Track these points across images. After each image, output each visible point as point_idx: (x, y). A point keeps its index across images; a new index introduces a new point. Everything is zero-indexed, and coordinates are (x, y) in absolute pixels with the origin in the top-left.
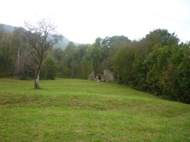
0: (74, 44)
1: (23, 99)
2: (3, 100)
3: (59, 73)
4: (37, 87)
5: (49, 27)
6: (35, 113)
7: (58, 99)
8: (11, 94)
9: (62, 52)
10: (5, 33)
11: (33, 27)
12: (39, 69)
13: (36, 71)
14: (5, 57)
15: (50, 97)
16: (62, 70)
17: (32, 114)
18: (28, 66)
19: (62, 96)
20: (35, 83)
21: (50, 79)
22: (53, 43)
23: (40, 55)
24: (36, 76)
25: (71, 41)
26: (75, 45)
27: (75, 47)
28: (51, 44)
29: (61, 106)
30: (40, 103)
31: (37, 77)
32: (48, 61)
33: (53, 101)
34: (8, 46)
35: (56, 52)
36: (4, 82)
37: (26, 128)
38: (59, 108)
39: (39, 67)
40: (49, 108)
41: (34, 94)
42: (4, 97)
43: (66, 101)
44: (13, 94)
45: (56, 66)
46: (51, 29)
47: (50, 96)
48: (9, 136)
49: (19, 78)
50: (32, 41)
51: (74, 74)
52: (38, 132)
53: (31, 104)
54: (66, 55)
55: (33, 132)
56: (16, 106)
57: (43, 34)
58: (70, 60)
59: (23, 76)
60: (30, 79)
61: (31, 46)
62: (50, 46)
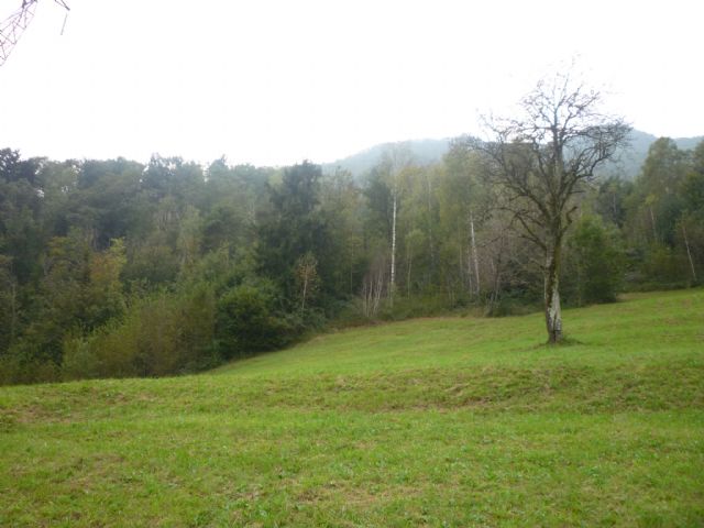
0: (675, 147)
1: (521, 386)
2: (458, 390)
3: (632, 276)
4: (555, 337)
5: (565, 106)
6: (579, 434)
7: (655, 379)
8: (479, 367)
9: (629, 190)
10: (419, 166)
11: (509, 124)
12: (553, 268)
13: (546, 280)
14: (431, 246)
15: (619, 372)
16: (640, 261)
17: (568, 438)
18: (511, 264)
19: (673, 366)
20: (548, 323)
21: (599, 303)
22: (593, 160)
23: (548, 217)
24: (546, 296)
25: (659, 136)
26: (680, 147)
27: (681, 155)
28: (585, 167)
29: (674, 407)
30: (585, 398)
31: (550, 301)
32: (581, 233)
33: (634, 388)
34: (436, 208)
35: (603, 195)
36: (443, 330)
37: (565, 493)
38: (669, 415)
39: (553, 262)
40: (625, 415)
41: (557, 363)
42: (458, 379)
43: (692, 383)
44: (484, 369)
45: (614, 246)
46: (574, 110)
47: (618, 368)
48: (511, 517)
49: (487, 311)
50: (513, 174)
51: (696, 269)
52: (611, 509)
53: (555, 400)
54: (649, 200)
55: (594, 507)
56: (503, 411)
57: (549, 138)
58: (670, 216)
59: (498, 304)
60: (525, 309)
61: (512, 192)
62: (580, 176)
